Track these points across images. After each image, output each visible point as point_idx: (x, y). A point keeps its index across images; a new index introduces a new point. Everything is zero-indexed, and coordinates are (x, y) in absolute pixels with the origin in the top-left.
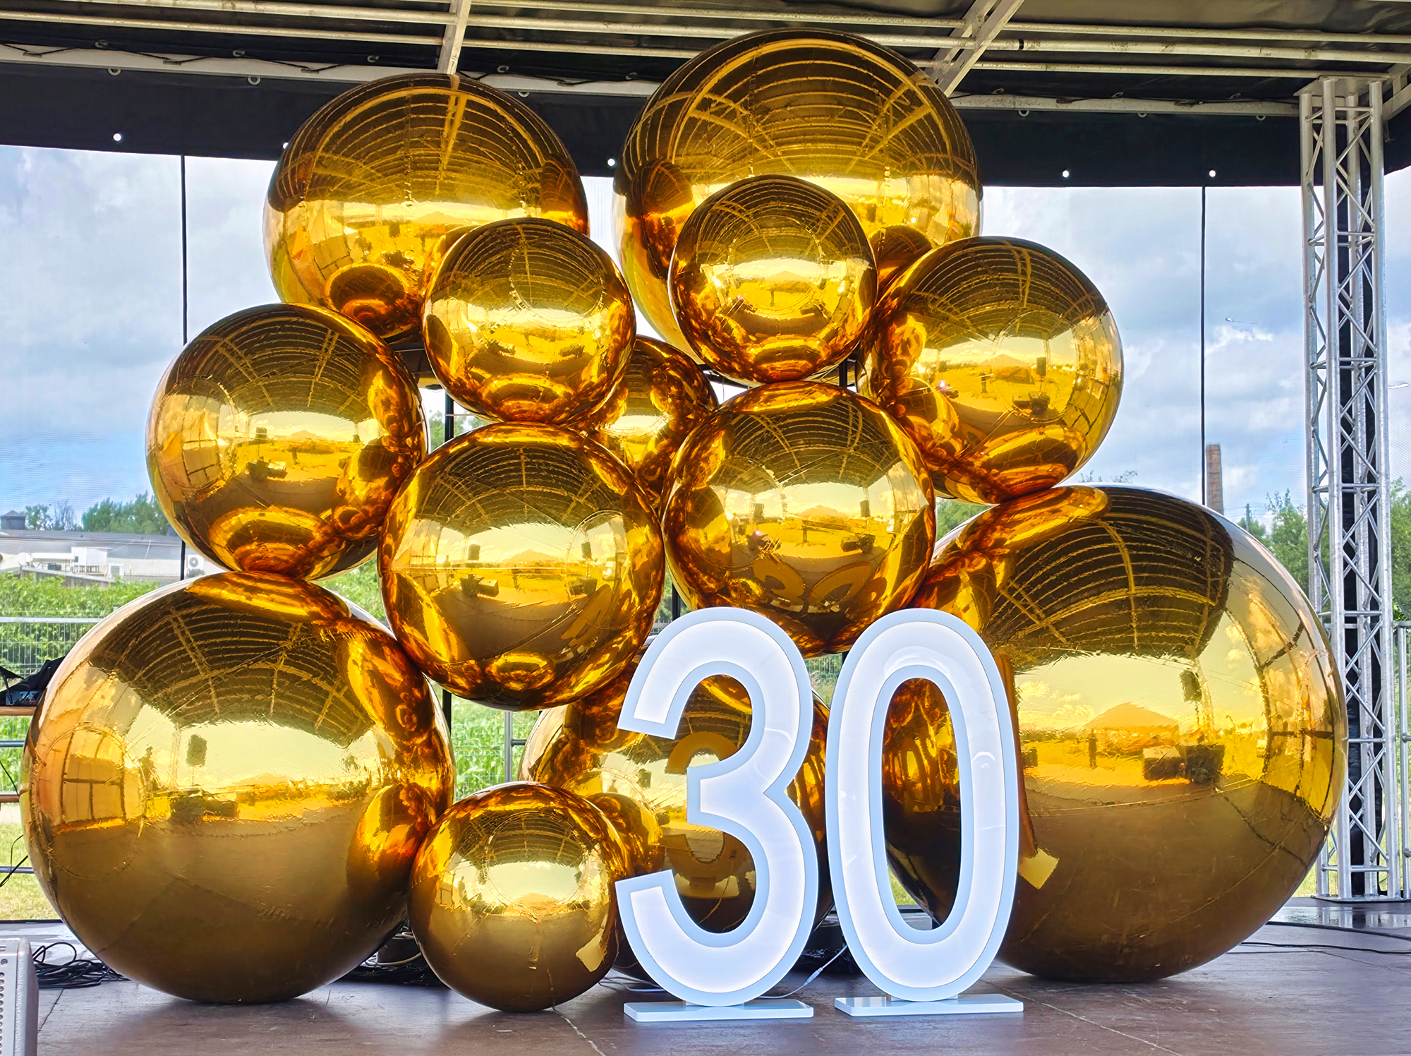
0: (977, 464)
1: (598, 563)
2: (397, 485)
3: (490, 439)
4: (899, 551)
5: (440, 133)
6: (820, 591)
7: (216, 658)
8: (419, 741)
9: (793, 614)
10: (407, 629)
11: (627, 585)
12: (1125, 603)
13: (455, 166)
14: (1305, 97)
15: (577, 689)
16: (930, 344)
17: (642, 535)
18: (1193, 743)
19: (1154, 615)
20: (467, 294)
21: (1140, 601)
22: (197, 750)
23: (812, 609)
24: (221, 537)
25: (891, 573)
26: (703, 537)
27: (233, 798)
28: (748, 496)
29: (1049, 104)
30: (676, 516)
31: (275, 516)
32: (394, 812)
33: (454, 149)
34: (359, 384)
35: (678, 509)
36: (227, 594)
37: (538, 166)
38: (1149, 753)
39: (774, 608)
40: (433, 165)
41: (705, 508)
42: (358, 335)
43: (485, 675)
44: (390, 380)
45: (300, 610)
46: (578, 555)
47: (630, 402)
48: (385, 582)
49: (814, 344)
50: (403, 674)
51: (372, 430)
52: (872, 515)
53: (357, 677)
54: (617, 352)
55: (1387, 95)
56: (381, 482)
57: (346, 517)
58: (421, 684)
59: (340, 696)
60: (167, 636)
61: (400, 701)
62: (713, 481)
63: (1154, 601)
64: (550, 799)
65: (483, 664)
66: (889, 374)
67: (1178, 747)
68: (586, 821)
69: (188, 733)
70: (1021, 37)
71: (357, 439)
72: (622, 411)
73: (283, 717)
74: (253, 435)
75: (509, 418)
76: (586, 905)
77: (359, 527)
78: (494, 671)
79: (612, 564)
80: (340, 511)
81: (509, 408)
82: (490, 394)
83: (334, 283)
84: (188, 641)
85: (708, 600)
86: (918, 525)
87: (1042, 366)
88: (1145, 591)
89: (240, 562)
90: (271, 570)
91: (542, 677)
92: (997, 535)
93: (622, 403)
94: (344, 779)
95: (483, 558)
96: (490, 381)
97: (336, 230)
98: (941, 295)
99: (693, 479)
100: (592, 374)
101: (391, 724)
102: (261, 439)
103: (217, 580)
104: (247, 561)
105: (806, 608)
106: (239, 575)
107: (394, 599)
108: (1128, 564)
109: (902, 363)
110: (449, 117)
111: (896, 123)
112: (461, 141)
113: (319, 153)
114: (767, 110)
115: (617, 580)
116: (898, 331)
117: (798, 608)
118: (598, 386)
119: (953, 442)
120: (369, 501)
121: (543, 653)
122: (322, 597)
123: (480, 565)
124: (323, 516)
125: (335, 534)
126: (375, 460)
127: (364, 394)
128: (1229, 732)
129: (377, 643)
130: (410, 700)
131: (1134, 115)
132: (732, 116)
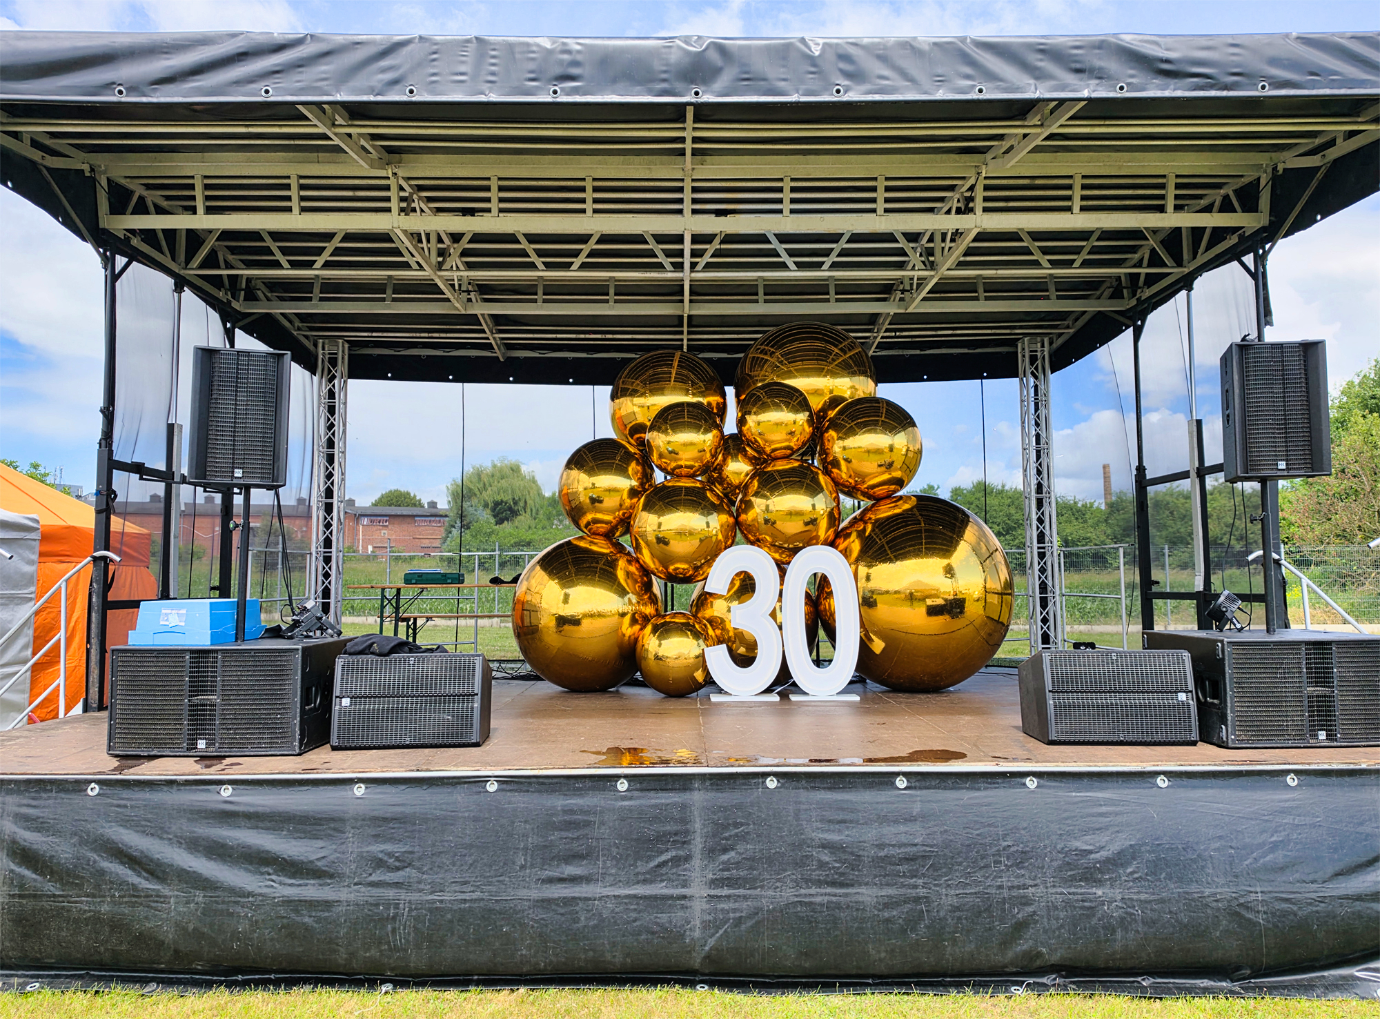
0: (863, 487)
1: (712, 528)
3: (671, 484)
4: (826, 520)
8: (647, 596)
14: (1020, 345)
15: (704, 576)
16: (838, 439)
17: (725, 518)
22: (567, 597)
23: (791, 546)
25: (822, 533)
27: (579, 616)
28: (764, 501)
29: (918, 352)
30: (738, 510)
32: (634, 620)
35: (739, 507)
41: (748, 506)
44: (638, 464)
45: (609, 550)
46: (704, 526)
49: (792, 444)
50: (640, 572)
52: (816, 508)
53: (621, 573)
55: (1051, 343)
56: (632, 500)
57: (623, 514)
58: (647, 576)
59: (616, 580)
61: (640, 583)
62: (753, 495)
65: (667, 568)
69: (563, 591)
70: (895, 330)
71: (626, 485)
74: (590, 485)
75: (677, 476)
77: (629, 517)
79: (715, 529)
81: (676, 472)
86: (832, 513)
89: (589, 531)
95: (663, 527)
97: (631, 408)
99: (745, 495)
100: (711, 455)
101: (635, 592)
102: (593, 487)
103: (581, 538)
104: (591, 531)
105: (788, 546)
106: (587, 536)
109: (829, 448)
115: (717, 533)
116: (826, 436)
117: (786, 546)
119: (849, 479)
120: (630, 507)
121: (688, 563)
123: (662, 530)
124: (616, 514)
125: (620, 522)
127: (629, 469)
130: (644, 583)
131: (952, 354)
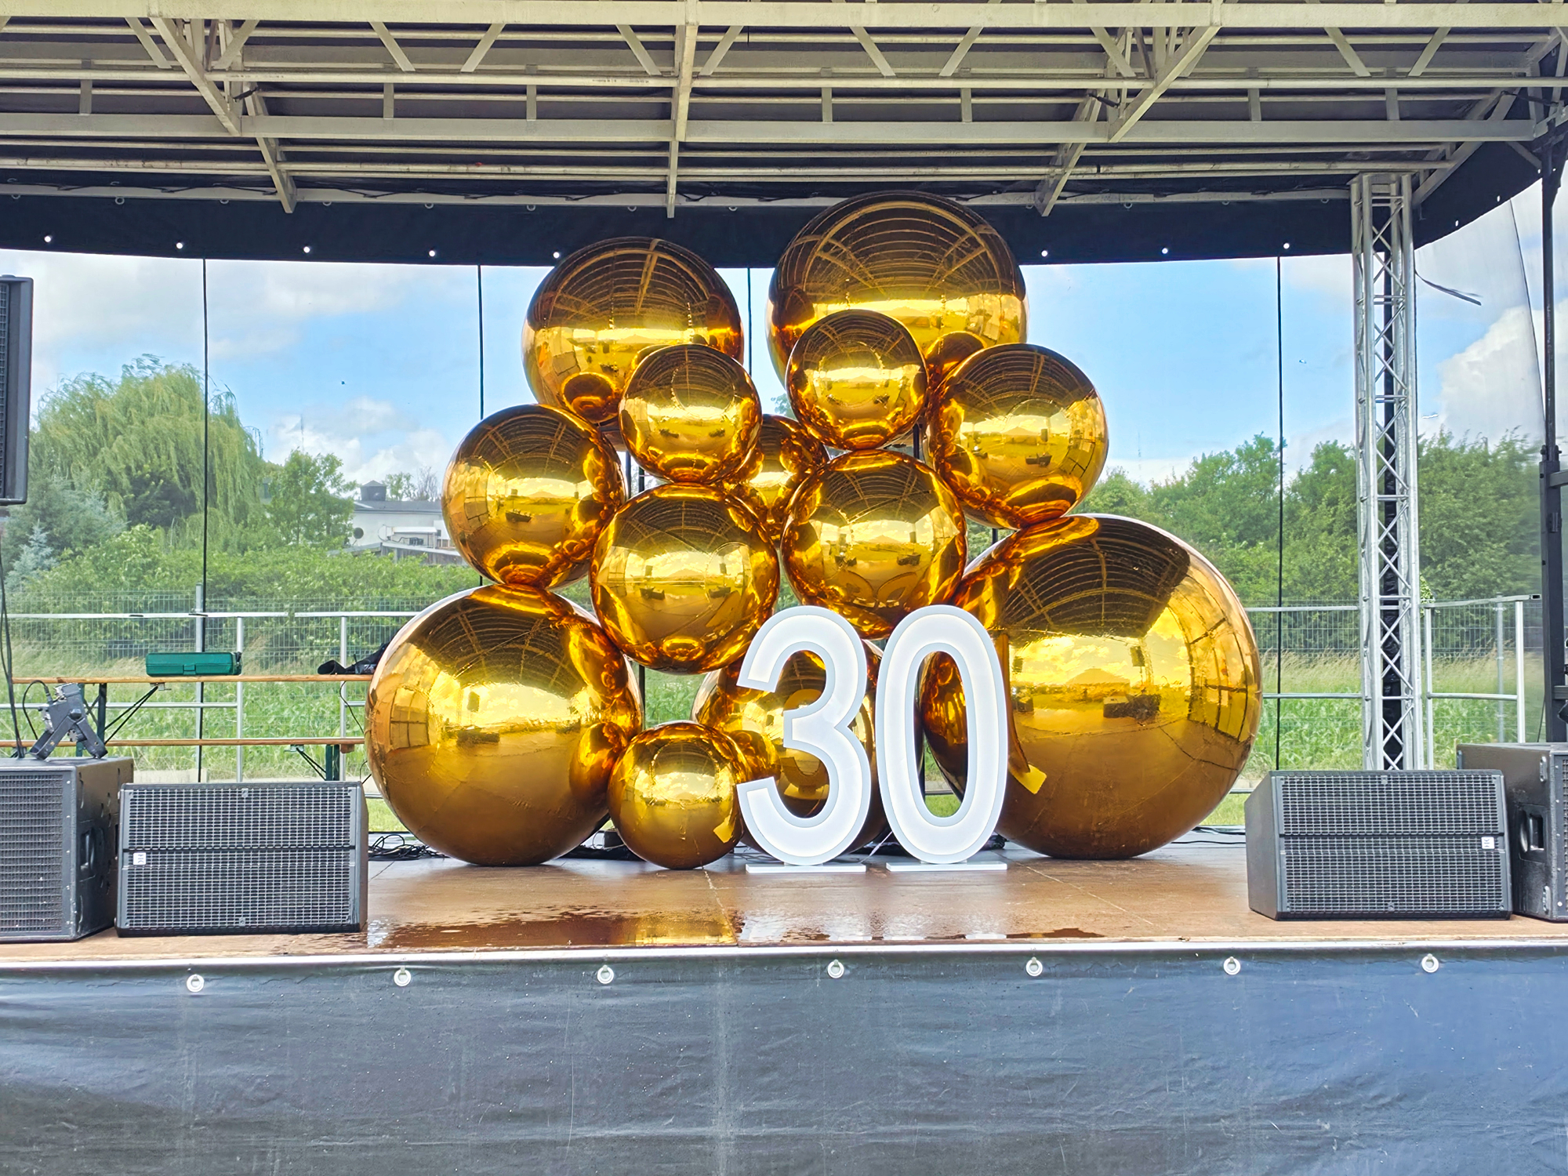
0: (1004, 503)
1: (733, 576)
2: (603, 524)
3: (664, 495)
4: (938, 563)
5: (638, 282)
6: (884, 592)
7: (485, 641)
8: (617, 696)
9: (870, 609)
10: (608, 622)
11: (751, 590)
12: (1099, 598)
13: (647, 304)
14: (1354, 187)
15: (723, 660)
16: (967, 419)
17: (762, 556)
18: (1138, 694)
19: (1116, 607)
20: (647, 397)
21: (1109, 597)
22: (474, 703)
23: (882, 605)
24: (490, 562)
25: (934, 580)
26: (804, 556)
27: (496, 731)
28: (835, 528)
29: (1148, 199)
30: (788, 543)
31: (523, 548)
32: (599, 739)
33: (648, 292)
34: (578, 458)
35: (790, 537)
36: (494, 600)
37: (705, 299)
38: (1107, 701)
39: (855, 605)
40: (631, 303)
41: (805, 536)
42: (579, 426)
43: (661, 653)
44: (598, 454)
45: (542, 611)
46: (718, 572)
47: (765, 462)
48: (593, 590)
49: (884, 424)
50: (606, 651)
51: (587, 489)
52: (918, 541)
53: (575, 653)
54: (748, 431)
56: (593, 523)
57: (570, 547)
58: (619, 659)
59: (566, 667)
60: (456, 628)
61: (603, 669)
62: (814, 517)
63: (1118, 597)
64: (701, 733)
65: (658, 645)
66: (941, 441)
67: (1128, 697)
68: (723, 748)
69: (467, 690)
70: (1097, 163)
71: (577, 494)
72: (760, 469)
73: (527, 680)
74: (509, 493)
75: (678, 480)
76: (718, 800)
77: (579, 553)
78: (664, 649)
79: (741, 577)
80: (567, 542)
81: (676, 473)
82: (664, 465)
83: (567, 386)
84: (469, 631)
85: (812, 600)
86: (952, 547)
87: (1045, 436)
88: (1111, 590)
89: (503, 577)
90: (522, 583)
91: (697, 652)
92: (1014, 551)
93: (760, 464)
94: (565, 718)
95: (655, 574)
96: (662, 457)
97: (568, 347)
98: (979, 384)
99: (799, 517)
100: (734, 448)
101: (598, 684)
102: (514, 497)
103: (489, 591)
104: (508, 577)
105: (876, 605)
106: (503, 586)
107: (598, 602)
108: (1104, 572)
109: (949, 434)
110: (645, 270)
111: (958, 260)
112: (653, 285)
113: (559, 294)
114: (866, 254)
115: (744, 586)
116: (946, 411)
118: (738, 454)
119: (984, 488)
120: (586, 534)
121: (697, 637)
122: (555, 601)
123: (653, 579)
124: (556, 546)
125: (564, 559)
126: (590, 508)
127: (581, 466)
128: (1167, 686)
129: (589, 630)
130: (610, 669)
131: (1219, 203)
132: (844, 258)
